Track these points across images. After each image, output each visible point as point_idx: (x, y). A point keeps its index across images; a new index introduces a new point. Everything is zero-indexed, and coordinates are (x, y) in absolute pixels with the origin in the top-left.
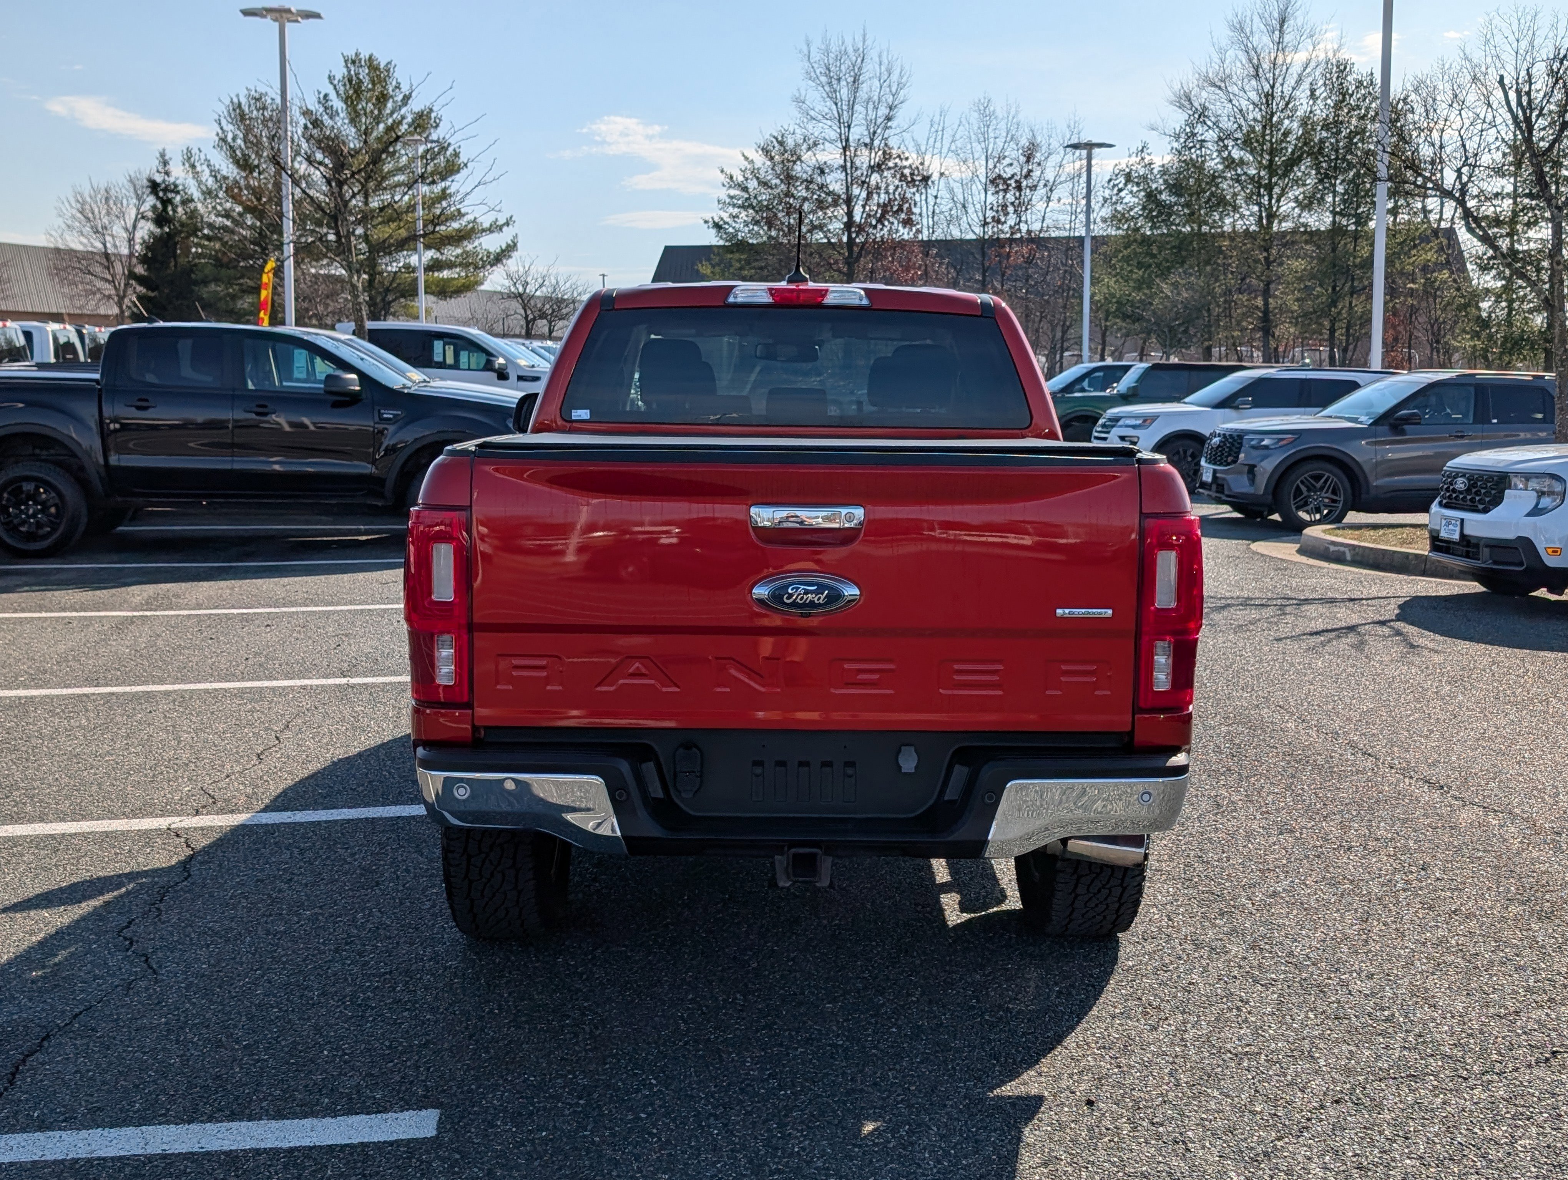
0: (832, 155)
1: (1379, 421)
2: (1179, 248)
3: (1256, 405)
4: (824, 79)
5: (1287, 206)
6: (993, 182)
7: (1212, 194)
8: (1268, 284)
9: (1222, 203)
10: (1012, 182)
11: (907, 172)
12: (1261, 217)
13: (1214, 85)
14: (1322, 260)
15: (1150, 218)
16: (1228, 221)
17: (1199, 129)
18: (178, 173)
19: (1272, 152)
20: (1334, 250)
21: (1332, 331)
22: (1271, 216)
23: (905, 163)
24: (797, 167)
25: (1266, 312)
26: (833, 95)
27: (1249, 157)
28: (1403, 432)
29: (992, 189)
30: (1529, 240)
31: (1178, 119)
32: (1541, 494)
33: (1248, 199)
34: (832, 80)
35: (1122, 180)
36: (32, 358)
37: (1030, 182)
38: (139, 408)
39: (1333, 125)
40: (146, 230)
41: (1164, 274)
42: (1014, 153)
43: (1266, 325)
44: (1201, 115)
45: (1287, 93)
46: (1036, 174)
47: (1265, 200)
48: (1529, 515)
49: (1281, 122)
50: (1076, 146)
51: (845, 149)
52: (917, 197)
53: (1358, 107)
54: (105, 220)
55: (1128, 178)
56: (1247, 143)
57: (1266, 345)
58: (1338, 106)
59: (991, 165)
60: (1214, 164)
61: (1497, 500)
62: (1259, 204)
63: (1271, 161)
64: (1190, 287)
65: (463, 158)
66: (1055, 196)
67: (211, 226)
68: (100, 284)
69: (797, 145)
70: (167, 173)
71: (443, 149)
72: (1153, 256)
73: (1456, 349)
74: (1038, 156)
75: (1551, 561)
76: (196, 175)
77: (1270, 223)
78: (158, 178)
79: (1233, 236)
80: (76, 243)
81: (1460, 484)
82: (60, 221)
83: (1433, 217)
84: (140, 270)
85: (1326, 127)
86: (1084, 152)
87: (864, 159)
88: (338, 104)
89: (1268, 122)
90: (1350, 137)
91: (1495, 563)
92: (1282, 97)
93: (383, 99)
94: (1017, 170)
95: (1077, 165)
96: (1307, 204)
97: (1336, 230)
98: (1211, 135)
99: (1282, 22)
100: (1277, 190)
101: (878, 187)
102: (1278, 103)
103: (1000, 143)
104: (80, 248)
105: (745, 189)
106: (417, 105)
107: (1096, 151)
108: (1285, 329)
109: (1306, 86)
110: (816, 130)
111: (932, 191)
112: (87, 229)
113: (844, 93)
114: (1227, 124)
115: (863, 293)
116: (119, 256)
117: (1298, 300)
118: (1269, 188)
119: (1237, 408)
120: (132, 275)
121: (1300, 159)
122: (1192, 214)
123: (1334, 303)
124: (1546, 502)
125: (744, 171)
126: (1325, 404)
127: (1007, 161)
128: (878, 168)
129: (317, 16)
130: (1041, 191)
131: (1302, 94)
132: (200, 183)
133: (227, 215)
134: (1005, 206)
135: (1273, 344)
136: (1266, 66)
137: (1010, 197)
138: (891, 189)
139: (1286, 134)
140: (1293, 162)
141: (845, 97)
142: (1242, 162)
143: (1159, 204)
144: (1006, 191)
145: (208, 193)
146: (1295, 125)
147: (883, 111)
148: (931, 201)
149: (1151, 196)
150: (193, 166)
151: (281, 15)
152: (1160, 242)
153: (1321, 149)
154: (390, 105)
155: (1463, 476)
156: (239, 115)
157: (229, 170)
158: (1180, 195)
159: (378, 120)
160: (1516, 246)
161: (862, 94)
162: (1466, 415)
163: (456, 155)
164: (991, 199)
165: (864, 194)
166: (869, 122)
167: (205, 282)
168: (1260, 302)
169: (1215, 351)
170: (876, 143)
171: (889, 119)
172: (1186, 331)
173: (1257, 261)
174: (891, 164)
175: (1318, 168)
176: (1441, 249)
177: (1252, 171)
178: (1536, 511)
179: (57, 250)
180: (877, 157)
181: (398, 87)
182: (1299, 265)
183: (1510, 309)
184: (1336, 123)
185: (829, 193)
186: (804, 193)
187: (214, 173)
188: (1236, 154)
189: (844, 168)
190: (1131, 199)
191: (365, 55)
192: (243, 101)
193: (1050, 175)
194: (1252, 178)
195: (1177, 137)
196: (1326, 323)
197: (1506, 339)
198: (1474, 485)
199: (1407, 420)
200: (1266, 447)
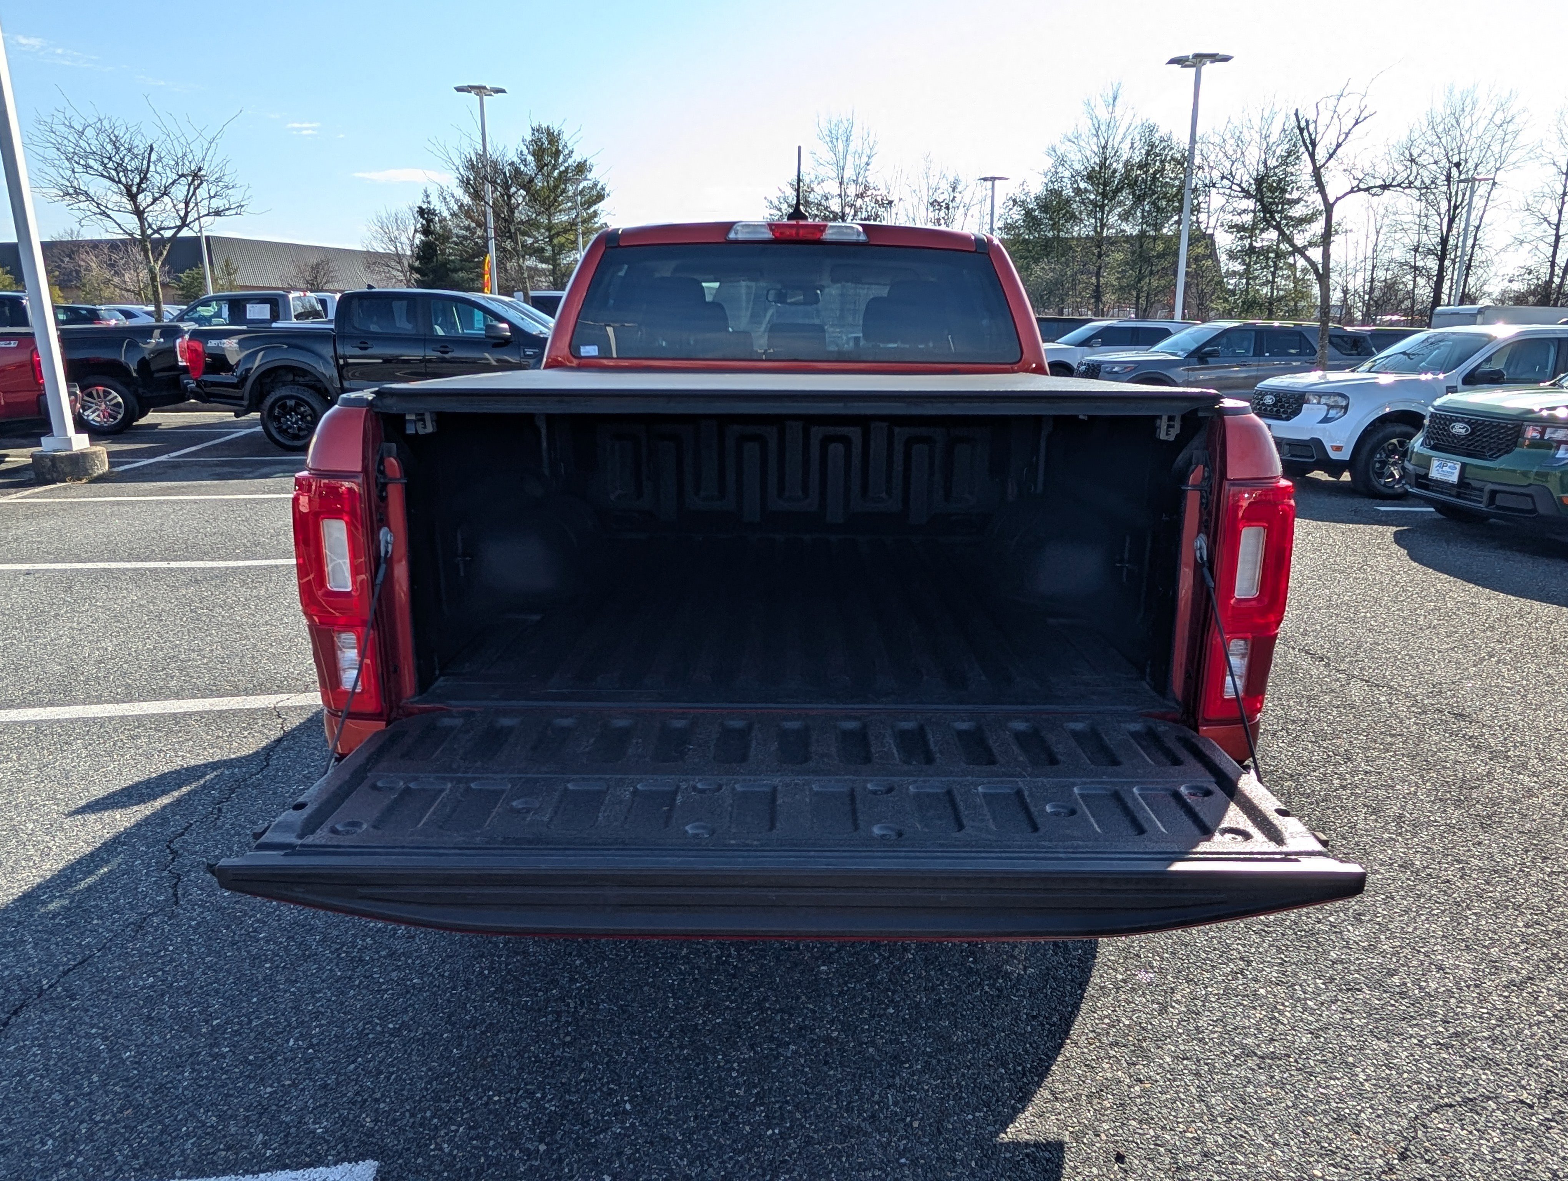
0: (833, 188)
1: (1191, 355)
2: (1046, 246)
3: (1103, 344)
4: (828, 139)
5: (1113, 219)
6: (932, 204)
7: (1067, 212)
8: (1100, 268)
9: (1073, 217)
10: (943, 204)
11: (879, 198)
12: (1096, 227)
13: (1069, 140)
14: (1133, 253)
15: (1028, 228)
16: (1076, 228)
17: (1060, 169)
18: (436, 204)
19: (1105, 185)
20: (1141, 247)
21: (1138, 298)
22: (1103, 226)
23: (877, 193)
24: (812, 196)
25: (1098, 286)
26: (833, 149)
27: (1090, 187)
28: (1207, 363)
29: (931, 209)
30: (1262, 240)
31: (1048, 163)
32: (1330, 407)
33: (1088, 215)
34: (833, 139)
35: (1011, 202)
36: (326, 316)
37: (955, 204)
38: (362, 349)
39: (1143, 166)
40: (419, 238)
41: (1037, 261)
42: (945, 186)
43: (1097, 295)
44: (1062, 161)
45: (1116, 146)
46: (958, 200)
47: (1099, 215)
48: (1321, 422)
49: (1111, 164)
50: (985, 179)
51: (841, 183)
52: (885, 214)
53: (1161, 155)
54: (396, 233)
55: (1015, 202)
56: (1090, 178)
57: (1097, 307)
58: (1148, 154)
59: (931, 193)
60: (1068, 192)
61: (1297, 412)
62: (1095, 218)
63: (1104, 189)
64: (1053, 270)
65: (607, 191)
66: (969, 214)
67: (458, 236)
68: (395, 273)
69: (811, 181)
70: (429, 203)
71: (595, 185)
72: (1030, 251)
73: (1213, 309)
74: (960, 188)
75: (1334, 455)
76: (447, 203)
77: (1102, 229)
78: (424, 207)
79: (1079, 238)
80: (379, 247)
81: (1269, 400)
82: (369, 234)
83: (1203, 226)
84: (417, 264)
85: (1140, 167)
86: (989, 183)
87: (852, 190)
88: (530, 158)
89: (1103, 165)
90: (1155, 173)
91: (1292, 456)
92: (1113, 148)
93: (558, 153)
94: (946, 196)
95: (984, 193)
96: (1125, 217)
97: (1143, 234)
98: (1067, 174)
99: (1115, 99)
100: (1107, 208)
101: (861, 208)
102: (1109, 152)
103: (936, 179)
104: (382, 251)
105: (780, 210)
106: (576, 158)
107: (997, 182)
108: (1109, 297)
109: (1128, 142)
110: (823, 172)
111: (894, 210)
112: (386, 239)
113: (841, 147)
114: (1078, 166)
115: (860, 229)
116: (404, 255)
117: (1118, 278)
118: (1102, 207)
119: (1091, 346)
120: (412, 268)
121: (1122, 188)
122: (1054, 224)
123: (1139, 281)
124: (1332, 413)
125: (779, 198)
126: (1153, 343)
127: (939, 191)
128: (861, 196)
129: (503, 91)
130: (961, 210)
131: (1126, 145)
132: (448, 209)
133: (467, 228)
134: (939, 220)
135: (1101, 306)
136: (1103, 128)
137: (942, 214)
138: (869, 209)
139: (1115, 171)
140: (1118, 190)
141: (841, 151)
142: (1086, 190)
143: (1035, 217)
144: (940, 210)
145: (454, 215)
146: (1121, 166)
147: (865, 159)
148: (894, 216)
149: (1028, 213)
150: (445, 199)
151: (480, 90)
152: (1035, 243)
153: (1136, 181)
154: (561, 157)
155: (1271, 394)
156: (472, 166)
157: (467, 200)
158: (1046, 212)
159: (555, 167)
160: (1255, 244)
161: (851, 149)
162: (1247, 351)
163: (603, 189)
164: (931, 215)
165: (852, 212)
166: (855, 166)
167: (455, 271)
168: (1094, 280)
169: (1065, 310)
170: (860, 180)
171: (868, 164)
172: (1048, 298)
173: (1094, 254)
174: (869, 193)
175: (1134, 195)
176: (1207, 247)
177: (1092, 197)
178: (1326, 420)
179: (368, 252)
180: (861, 189)
181: (565, 146)
182: (1120, 256)
183: (1248, 284)
184: (1147, 164)
185: (832, 212)
186: (816, 212)
187: (457, 201)
188: (1082, 185)
189: (840, 195)
190: (1017, 215)
191: (544, 126)
192: (474, 159)
193: (966, 200)
194: (1091, 201)
195: (1046, 175)
196: (1134, 293)
197: (1244, 303)
198: (1280, 401)
199: (1210, 354)
200: (1116, 372)
